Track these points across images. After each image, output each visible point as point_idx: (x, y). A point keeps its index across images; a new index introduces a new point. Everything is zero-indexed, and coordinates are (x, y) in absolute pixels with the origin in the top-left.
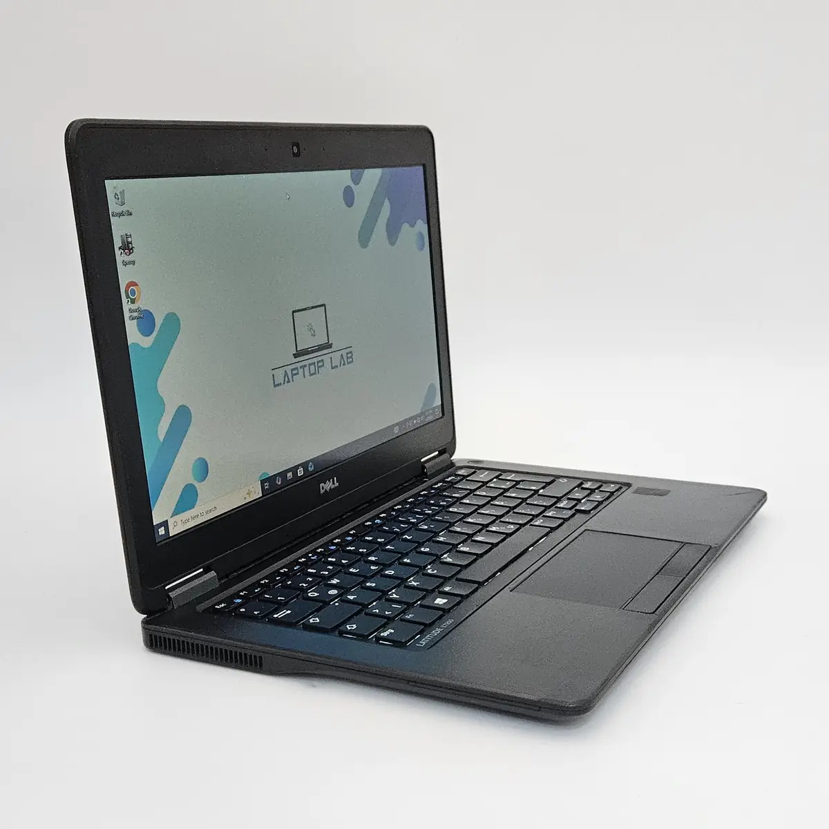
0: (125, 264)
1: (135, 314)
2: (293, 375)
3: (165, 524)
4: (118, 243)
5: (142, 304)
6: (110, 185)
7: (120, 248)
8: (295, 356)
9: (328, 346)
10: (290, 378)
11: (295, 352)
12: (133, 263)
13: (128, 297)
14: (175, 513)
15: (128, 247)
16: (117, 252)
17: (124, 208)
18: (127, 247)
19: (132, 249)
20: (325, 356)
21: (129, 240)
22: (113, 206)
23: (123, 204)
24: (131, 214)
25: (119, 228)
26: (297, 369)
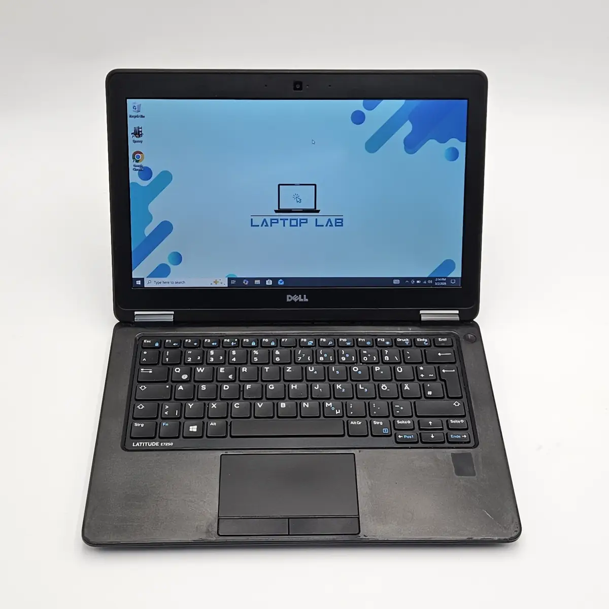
0: (135, 142)
1: (137, 168)
2: (271, 223)
3: (142, 280)
4: (131, 130)
5: (144, 163)
6: (130, 102)
7: (132, 134)
8: (276, 211)
9: (315, 211)
10: (269, 224)
11: (277, 209)
12: (141, 142)
13: (134, 158)
14: (152, 275)
15: (139, 133)
16: (130, 136)
17: (139, 114)
18: (138, 133)
19: (141, 135)
20: (311, 217)
21: (140, 130)
22: (130, 111)
23: (139, 111)
24: (144, 117)
25: (132, 125)
26: (277, 220)
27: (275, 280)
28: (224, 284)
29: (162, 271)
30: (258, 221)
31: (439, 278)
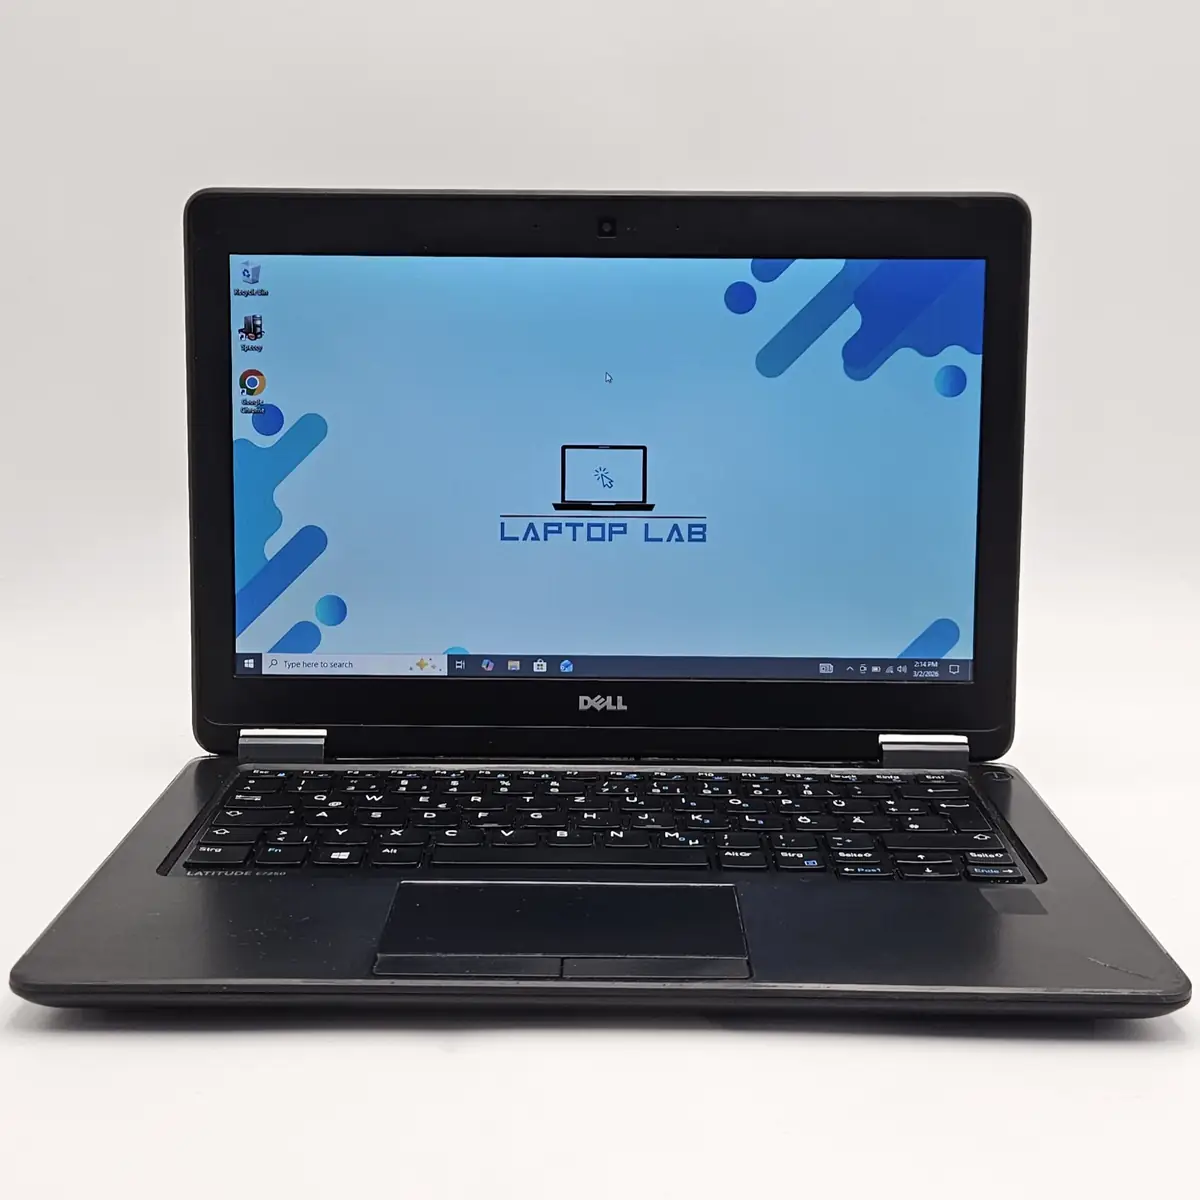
0: (245, 349)
1: (250, 407)
2: (546, 532)
3: (258, 658)
4: (237, 323)
5: (266, 397)
6: (237, 262)
7: (240, 331)
8: (557, 507)
9: (643, 506)
10: (541, 535)
11: (560, 502)
12: (259, 349)
13: (243, 385)
14: (277, 649)
15: (255, 330)
16: (235, 335)
17: (256, 287)
18: (252, 329)
19: (260, 333)
20: (635, 521)
21: (258, 323)
22: (237, 281)
23: (255, 282)
24: (266, 294)
25: (240, 310)
26: (559, 525)
27: (553, 661)
28: (439, 668)
29: (302, 637)
30: (517, 528)
31: (923, 661)
